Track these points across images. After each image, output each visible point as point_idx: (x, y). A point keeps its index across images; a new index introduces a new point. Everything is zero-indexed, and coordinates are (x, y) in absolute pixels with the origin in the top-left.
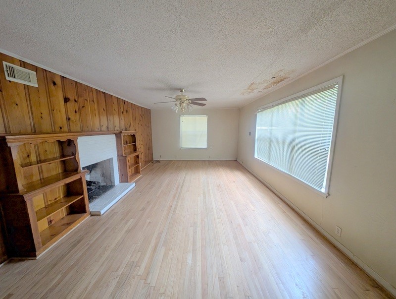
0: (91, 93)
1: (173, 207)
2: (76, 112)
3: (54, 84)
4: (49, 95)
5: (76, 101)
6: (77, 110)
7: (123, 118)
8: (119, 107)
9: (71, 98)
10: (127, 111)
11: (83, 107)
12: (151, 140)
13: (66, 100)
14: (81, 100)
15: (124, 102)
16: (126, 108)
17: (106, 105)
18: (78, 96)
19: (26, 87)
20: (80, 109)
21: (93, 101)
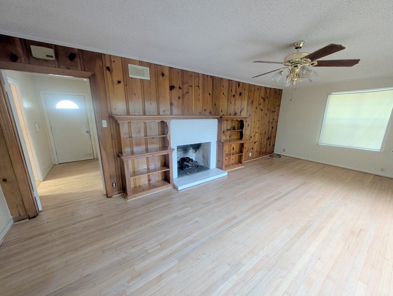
0: (197, 79)
1: (236, 221)
2: (179, 98)
3: (163, 75)
4: (158, 85)
5: (180, 88)
6: (181, 96)
7: (233, 102)
8: (231, 90)
9: (176, 86)
10: (240, 94)
11: (187, 93)
12: (274, 129)
13: (172, 88)
14: (185, 86)
15: (239, 84)
16: (240, 90)
17: (213, 89)
18: (183, 83)
19: (142, 81)
20: (183, 95)
21: (198, 86)
